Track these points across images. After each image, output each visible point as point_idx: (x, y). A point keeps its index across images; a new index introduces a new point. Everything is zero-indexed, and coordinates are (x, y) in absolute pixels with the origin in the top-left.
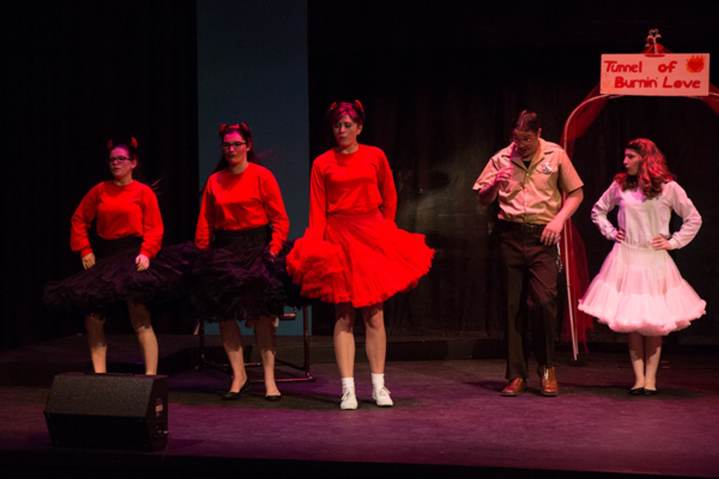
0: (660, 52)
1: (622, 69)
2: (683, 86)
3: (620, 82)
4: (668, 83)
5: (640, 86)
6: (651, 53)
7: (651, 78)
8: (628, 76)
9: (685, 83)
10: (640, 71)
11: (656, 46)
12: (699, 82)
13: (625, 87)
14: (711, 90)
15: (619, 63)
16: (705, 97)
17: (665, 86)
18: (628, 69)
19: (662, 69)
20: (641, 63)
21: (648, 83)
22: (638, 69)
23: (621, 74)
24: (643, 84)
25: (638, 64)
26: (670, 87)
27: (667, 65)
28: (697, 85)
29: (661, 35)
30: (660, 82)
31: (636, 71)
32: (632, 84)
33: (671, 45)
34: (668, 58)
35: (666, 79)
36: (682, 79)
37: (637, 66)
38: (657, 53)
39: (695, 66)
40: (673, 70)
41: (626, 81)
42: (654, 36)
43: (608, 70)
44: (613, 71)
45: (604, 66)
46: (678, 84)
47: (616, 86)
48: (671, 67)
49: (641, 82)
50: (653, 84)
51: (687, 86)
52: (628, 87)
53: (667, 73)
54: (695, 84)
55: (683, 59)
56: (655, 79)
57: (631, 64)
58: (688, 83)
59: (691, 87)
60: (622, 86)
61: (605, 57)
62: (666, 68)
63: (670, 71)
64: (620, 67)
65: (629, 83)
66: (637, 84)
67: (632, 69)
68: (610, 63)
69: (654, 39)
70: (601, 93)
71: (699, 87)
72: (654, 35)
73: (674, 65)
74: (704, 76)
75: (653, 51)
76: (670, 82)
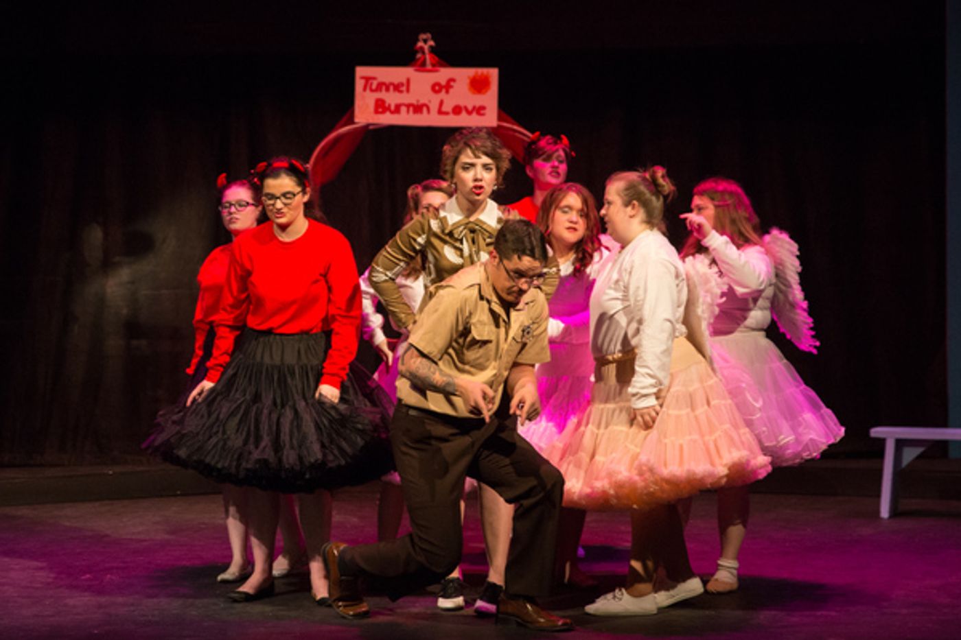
0: (433, 65)
1: (384, 88)
2: (464, 114)
3: (381, 107)
4: (444, 109)
5: (408, 111)
6: (421, 67)
7: (422, 101)
8: (392, 98)
9: (466, 108)
10: (408, 90)
11: (428, 57)
12: (483, 108)
13: (388, 114)
14: (500, 118)
15: (381, 79)
17: (440, 112)
18: (391, 88)
19: (436, 88)
20: (408, 81)
21: (418, 109)
22: (404, 88)
23: (383, 95)
24: (411, 109)
25: (404, 81)
26: (447, 113)
27: (443, 83)
28: (482, 112)
29: (435, 41)
30: (434, 107)
31: (401, 92)
32: (397, 110)
33: (449, 56)
34: (444, 74)
35: (441, 103)
36: (462, 104)
37: (402, 84)
38: (429, 66)
39: (479, 85)
40: (451, 91)
41: (389, 105)
42: (425, 43)
43: (365, 89)
44: (372, 90)
45: (359, 84)
46: (457, 110)
47: (376, 112)
48: (448, 86)
49: (408, 106)
50: (425, 109)
51: (469, 113)
52: (392, 112)
53: (443, 95)
54: (480, 110)
55: (463, 75)
56: (426, 102)
57: (396, 82)
58: (470, 108)
59: (474, 114)
60: (383, 112)
61: (361, 71)
62: (441, 87)
63: (447, 92)
64: (381, 86)
65: (393, 108)
66: (404, 109)
67: (397, 88)
68: (367, 79)
69: (426, 47)
70: (356, 120)
71: (483, 115)
72: (425, 41)
73: (452, 84)
74: (490, 99)
75: (423, 64)
76: (447, 107)
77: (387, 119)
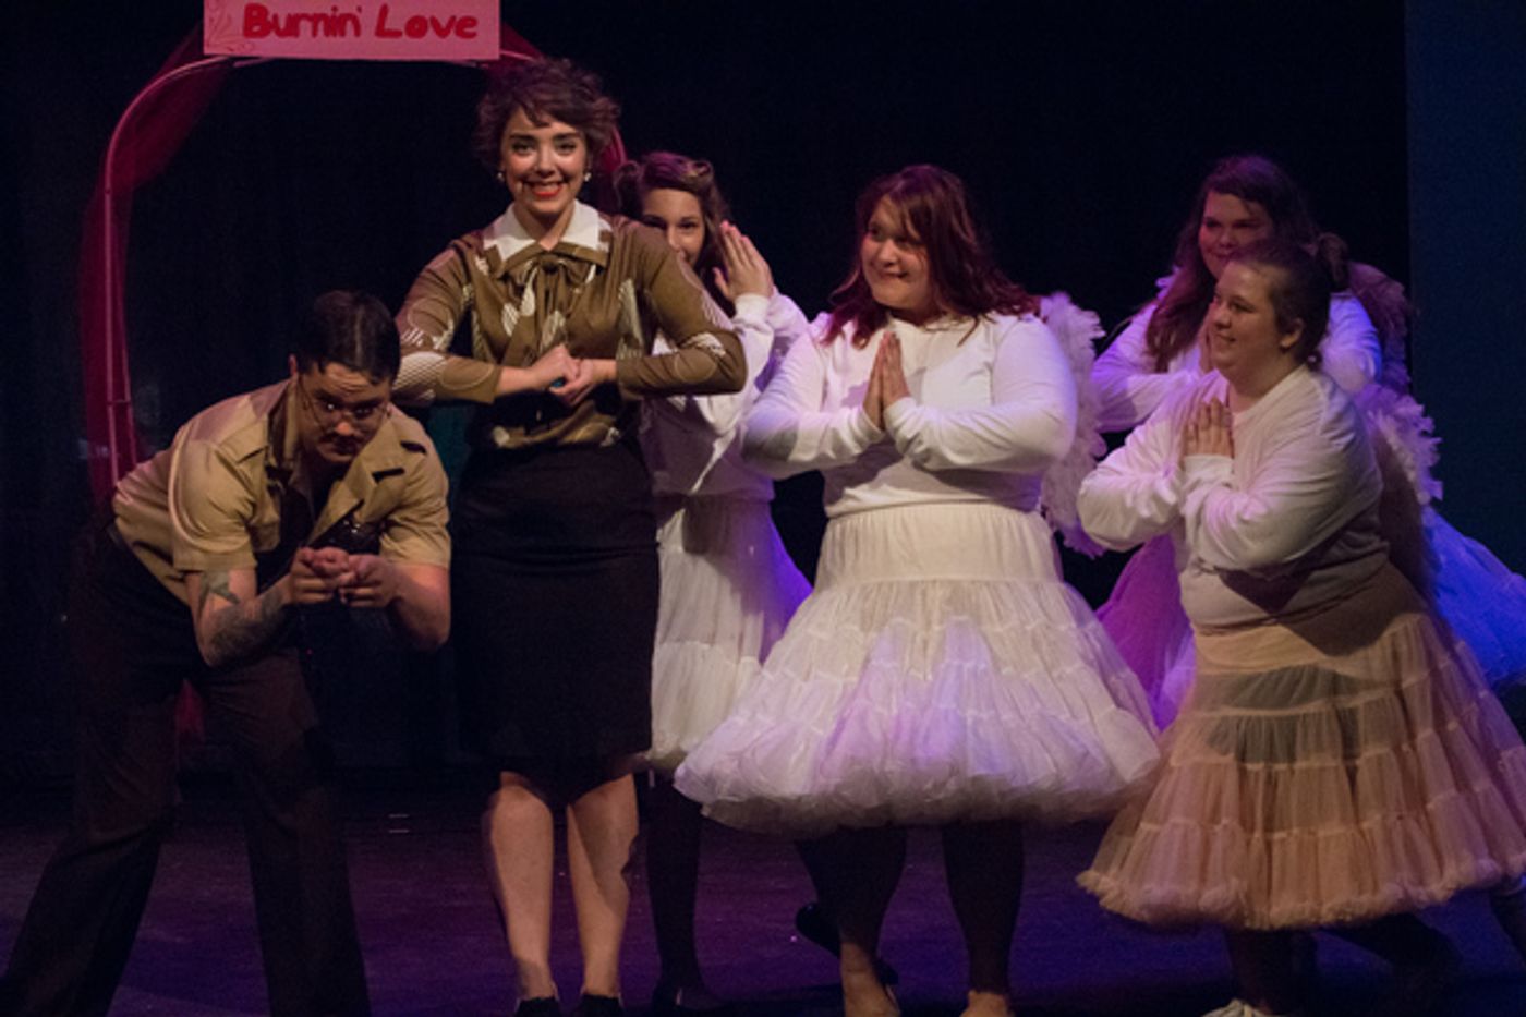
2: (431, 32)
3: (257, 22)
4: (388, 26)
5: (314, 33)
7: (341, 11)
8: (280, 5)
9: (435, 22)
12: (472, 22)
13: (273, 35)
14: (503, 46)
16: (491, 63)
17: (381, 31)
21: (334, 25)
24: (321, 26)
26: (396, 34)
28: (468, 30)
30: (369, 20)
32: (292, 27)
35: (383, 13)
36: (426, 14)
41: (276, 17)
46: (416, 27)
47: (248, 33)
49: (315, 19)
50: (349, 25)
51: (443, 32)
52: (281, 34)
54: (463, 27)
56: (354, 11)
58: (443, 23)
59: (452, 35)
60: (263, 34)
65: (282, 24)
66: (305, 26)
70: (207, 51)
71: (473, 35)
76: (395, 22)
77: (271, 47)
